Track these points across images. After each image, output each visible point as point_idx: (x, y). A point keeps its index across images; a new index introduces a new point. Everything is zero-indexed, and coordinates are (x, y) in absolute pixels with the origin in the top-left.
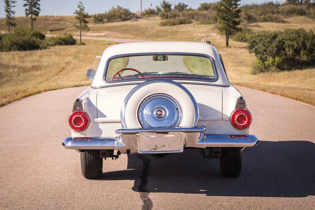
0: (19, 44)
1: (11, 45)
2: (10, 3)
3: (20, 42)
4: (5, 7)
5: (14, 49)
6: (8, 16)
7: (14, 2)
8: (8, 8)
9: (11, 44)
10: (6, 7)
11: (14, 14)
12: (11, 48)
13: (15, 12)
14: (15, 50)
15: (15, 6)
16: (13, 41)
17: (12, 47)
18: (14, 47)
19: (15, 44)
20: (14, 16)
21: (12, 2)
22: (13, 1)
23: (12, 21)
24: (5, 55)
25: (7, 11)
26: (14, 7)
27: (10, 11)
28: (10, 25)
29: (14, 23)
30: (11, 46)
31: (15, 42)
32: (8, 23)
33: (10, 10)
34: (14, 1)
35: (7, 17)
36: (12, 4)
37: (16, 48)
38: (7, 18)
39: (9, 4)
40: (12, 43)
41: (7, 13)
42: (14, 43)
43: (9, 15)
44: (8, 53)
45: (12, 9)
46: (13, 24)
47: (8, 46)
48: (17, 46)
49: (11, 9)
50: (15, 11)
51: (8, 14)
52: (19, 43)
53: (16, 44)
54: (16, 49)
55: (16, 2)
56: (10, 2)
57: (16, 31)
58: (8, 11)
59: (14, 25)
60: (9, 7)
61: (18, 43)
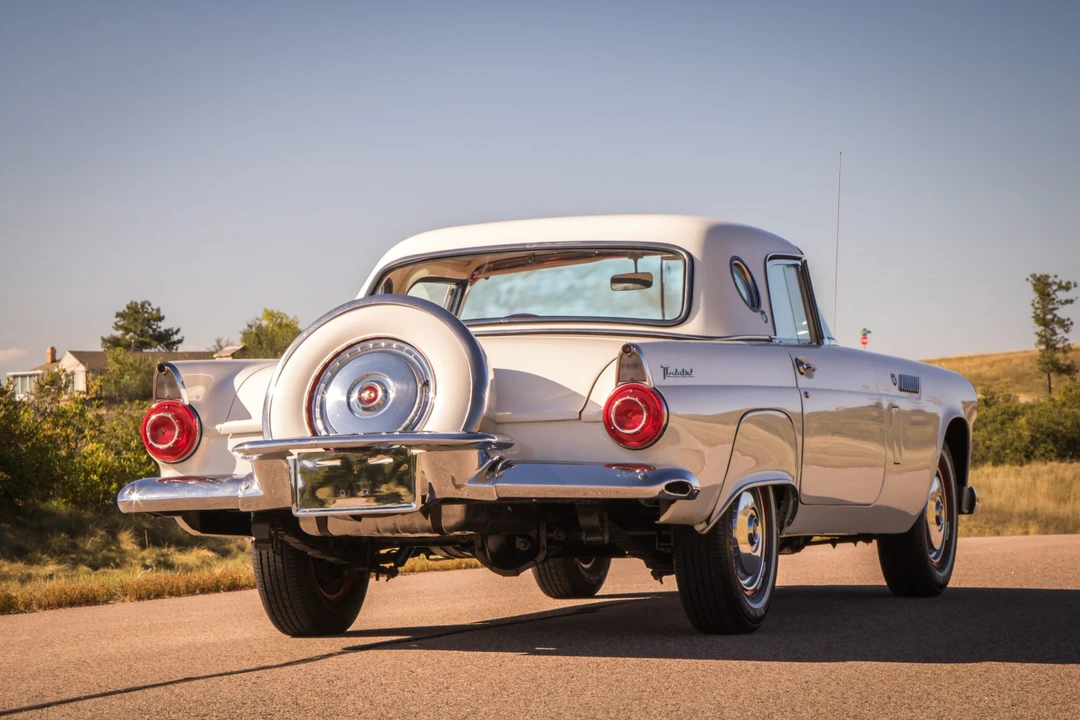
0: (1063, 437)
1: (1034, 441)
2: (1055, 291)
3: (1066, 428)
4: (1033, 305)
5: (1043, 455)
6: (1044, 340)
7: (1067, 288)
8: (1044, 307)
9: (1033, 437)
10: (1037, 306)
11: (1067, 331)
12: (1032, 453)
13: (1072, 323)
14: (1046, 457)
15: (1071, 301)
16: (1041, 426)
17: (1035, 447)
18: (1045, 448)
19: (1048, 436)
20: (1066, 336)
21: (1060, 287)
22: (1064, 284)
23: (1059, 356)
24: (1008, 475)
25: (1041, 321)
26: (1068, 306)
27: (1053, 320)
28: (1052, 371)
29: (1068, 362)
30: (1032, 442)
31: (1047, 428)
32: (1047, 364)
33: (1055, 316)
34: (1069, 283)
35: (1040, 343)
36: (1062, 295)
37: (1052, 451)
38: (1043, 347)
39: (1048, 295)
40: (1038, 431)
41: (1043, 328)
42: (1043, 433)
43: (1048, 336)
44: (1018, 467)
45: (1062, 312)
46: (1064, 368)
47: (1023, 444)
48: (1055, 442)
49: (1055, 312)
50: (1072, 319)
51: (1044, 330)
52: (1064, 431)
53: (1054, 436)
54: (1053, 455)
55: (1075, 286)
56: (1055, 287)
57: (1071, 391)
58: (1044, 319)
59: (1068, 370)
60: (1051, 307)
61: (1060, 432)
